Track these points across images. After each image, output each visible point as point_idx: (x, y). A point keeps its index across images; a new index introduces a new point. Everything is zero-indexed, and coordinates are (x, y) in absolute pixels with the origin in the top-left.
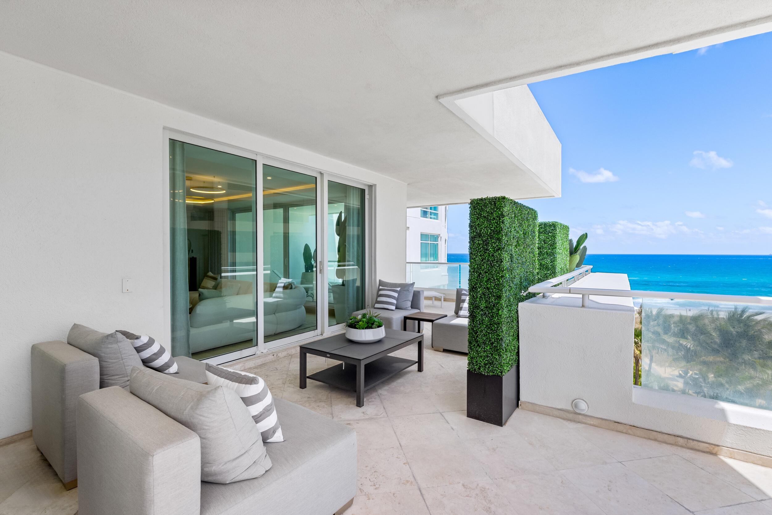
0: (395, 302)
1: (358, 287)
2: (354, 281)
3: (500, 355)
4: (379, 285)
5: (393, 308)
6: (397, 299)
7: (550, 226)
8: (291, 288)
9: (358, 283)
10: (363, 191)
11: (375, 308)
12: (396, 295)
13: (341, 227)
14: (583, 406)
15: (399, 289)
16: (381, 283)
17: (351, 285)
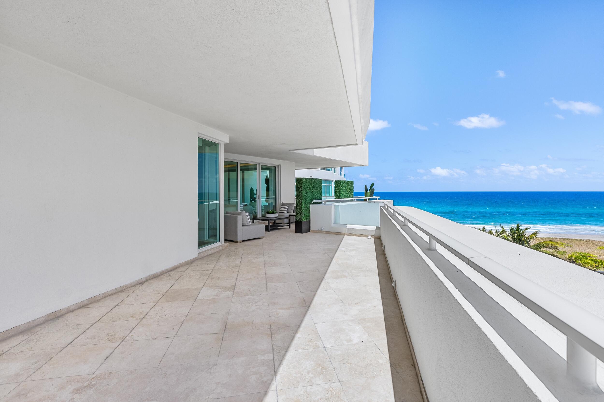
0: (287, 210)
1: (274, 206)
2: (272, 203)
3: (302, 216)
4: (282, 204)
5: (286, 212)
6: (288, 209)
7: (339, 182)
8: (247, 206)
9: (274, 204)
10: (276, 167)
11: (279, 213)
12: (287, 207)
13: (267, 181)
14: (323, 229)
15: (288, 205)
16: (282, 203)
17: (271, 204)
